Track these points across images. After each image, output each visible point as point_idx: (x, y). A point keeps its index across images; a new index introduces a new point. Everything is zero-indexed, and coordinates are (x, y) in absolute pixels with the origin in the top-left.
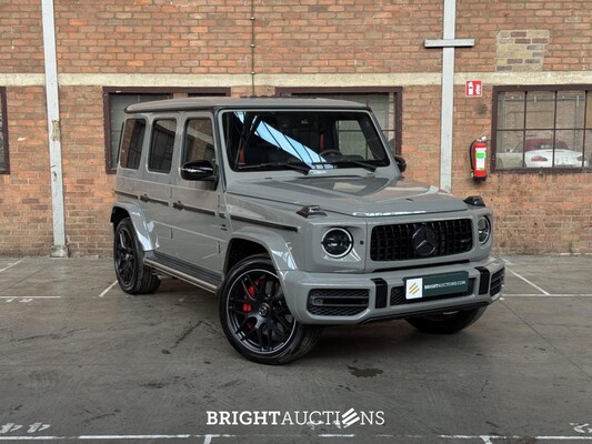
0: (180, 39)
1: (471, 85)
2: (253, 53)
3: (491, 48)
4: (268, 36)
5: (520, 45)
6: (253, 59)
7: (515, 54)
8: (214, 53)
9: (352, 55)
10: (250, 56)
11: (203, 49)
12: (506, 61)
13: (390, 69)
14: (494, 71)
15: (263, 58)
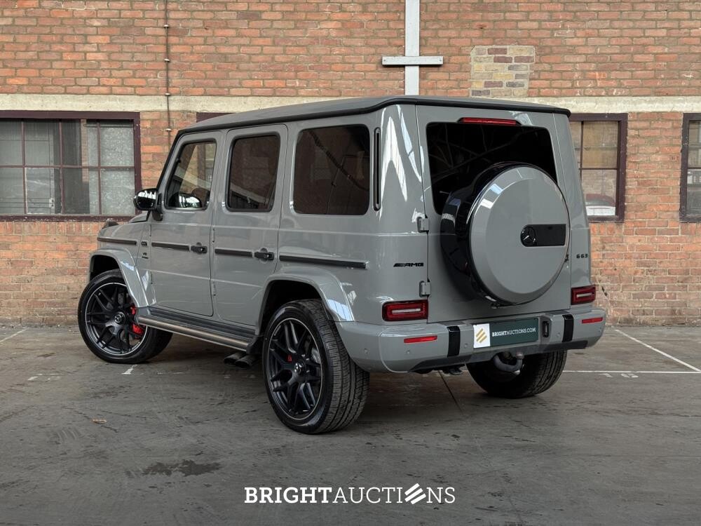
0: (74, 51)
2: (168, 70)
3: (464, 68)
4: (187, 49)
5: (499, 64)
6: (168, 78)
7: (494, 75)
8: (119, 70)
9: (292, 74)
10: (164, 73)
11: (103, 63)
12: (483, 84)
13: (340, 92)
14: (468, 96)
15: (181, 77)
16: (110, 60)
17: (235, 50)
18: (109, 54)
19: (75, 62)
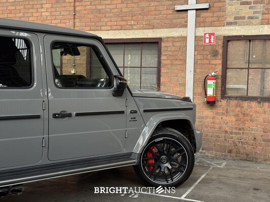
0: (37, 12)
1: (207, 36)
2: (74, 18)
3: (222, 9)
4: (82, 8)
5: (243, 6)
6: (74, 23)
7: (240, 12)
8: (54, 20)
9: (130, 18)
10: (73, 20)
11: (48, 17)
12: (233, 18)
13: (154, 26)
14: (224, 26)
15: (80, 22)
16: (51, 15)
17: (104, 7)
18: (51, 12)
19: (37, 17)
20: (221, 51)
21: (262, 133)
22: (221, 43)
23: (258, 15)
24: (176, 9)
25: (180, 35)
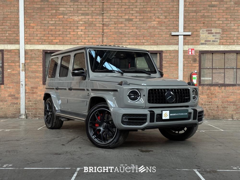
0: (74, 31)
1: (190, 50)
3: (198, 36)
4: (109, 30)
5: (210, 34)
6: (103, 39)
7: (208, 38)
8: (88, 37)
9: (142, 38)
10: (102, 38)
11: (83, 35)
12: (204, 41)
13: (157, 44)
14: (199, 45)
15: (107, 39)
16: (85, 34)
17: (124, 31)
18: (85, 32)
19: (74, 35)
20: (198, 59)
21: (221, 104)
22: (198, 54)
23: (217, 40)
24: (172, 34)
25: (174, 49)
